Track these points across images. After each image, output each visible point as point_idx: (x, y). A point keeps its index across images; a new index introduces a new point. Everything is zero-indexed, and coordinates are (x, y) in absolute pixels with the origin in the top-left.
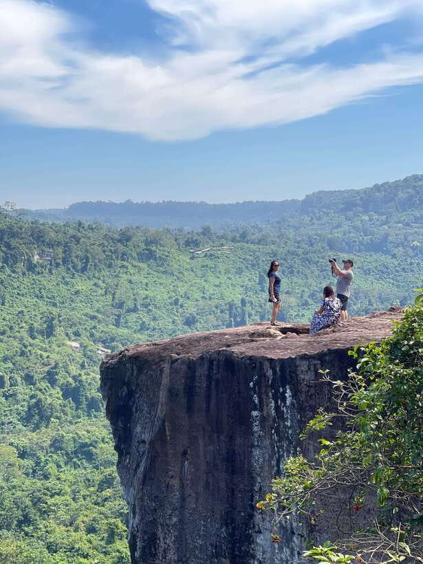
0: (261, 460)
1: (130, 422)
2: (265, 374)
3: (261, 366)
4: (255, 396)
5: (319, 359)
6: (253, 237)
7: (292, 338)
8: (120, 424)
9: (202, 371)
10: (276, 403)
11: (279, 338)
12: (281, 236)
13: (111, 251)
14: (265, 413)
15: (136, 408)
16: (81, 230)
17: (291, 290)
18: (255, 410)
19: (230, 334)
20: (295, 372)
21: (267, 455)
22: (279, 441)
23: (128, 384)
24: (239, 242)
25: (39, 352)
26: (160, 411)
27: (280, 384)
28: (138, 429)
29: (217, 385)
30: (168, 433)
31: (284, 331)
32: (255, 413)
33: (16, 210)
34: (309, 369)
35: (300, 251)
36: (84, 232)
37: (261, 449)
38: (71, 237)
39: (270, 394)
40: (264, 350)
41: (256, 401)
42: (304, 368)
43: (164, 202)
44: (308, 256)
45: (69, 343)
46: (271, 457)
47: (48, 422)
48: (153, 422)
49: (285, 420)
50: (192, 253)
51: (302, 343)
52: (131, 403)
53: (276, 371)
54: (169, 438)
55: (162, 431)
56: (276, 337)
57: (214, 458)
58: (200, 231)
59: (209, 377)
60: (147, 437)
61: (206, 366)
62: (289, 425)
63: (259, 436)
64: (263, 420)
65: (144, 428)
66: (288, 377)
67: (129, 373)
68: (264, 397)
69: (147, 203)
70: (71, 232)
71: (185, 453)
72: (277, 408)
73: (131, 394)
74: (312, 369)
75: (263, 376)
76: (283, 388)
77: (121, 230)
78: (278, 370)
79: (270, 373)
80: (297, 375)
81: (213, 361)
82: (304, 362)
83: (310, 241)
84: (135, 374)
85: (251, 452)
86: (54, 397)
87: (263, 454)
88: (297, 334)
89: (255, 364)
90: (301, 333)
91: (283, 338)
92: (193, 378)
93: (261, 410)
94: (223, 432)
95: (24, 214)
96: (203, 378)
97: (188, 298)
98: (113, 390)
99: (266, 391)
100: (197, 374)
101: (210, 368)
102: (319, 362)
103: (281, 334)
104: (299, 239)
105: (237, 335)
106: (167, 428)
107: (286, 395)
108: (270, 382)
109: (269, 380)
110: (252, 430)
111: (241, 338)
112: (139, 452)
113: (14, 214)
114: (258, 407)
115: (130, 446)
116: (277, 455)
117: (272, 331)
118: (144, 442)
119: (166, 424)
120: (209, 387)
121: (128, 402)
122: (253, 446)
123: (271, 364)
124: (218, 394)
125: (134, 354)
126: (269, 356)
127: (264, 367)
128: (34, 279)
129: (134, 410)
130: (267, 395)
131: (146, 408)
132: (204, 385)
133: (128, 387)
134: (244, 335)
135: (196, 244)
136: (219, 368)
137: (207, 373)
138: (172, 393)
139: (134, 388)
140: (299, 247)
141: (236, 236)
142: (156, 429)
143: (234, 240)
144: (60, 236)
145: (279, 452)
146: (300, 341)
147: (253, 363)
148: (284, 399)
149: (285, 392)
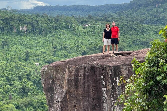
0: (107, 108)
1: (53, 94)
2: (107, 72)
3: (106, 69)
4: (104, 82)
5: (130, 66)
6: (109, 19)
7: (119, 57)
8: (49, 94)
9: (81, 72)
10: (112, 84)
11: (114, 57)
12: (120, 19)
13: (51, 26)
14: (108, 89)
15: (56, 88)
16: (38, 17)
17: (124, 40)
18: (104, 87)
19: (94, 56)
20: (120, 71)
21: (109, 106)
22: (114, 100)
23: (52, 78)
24: (103, 21)
25: (23, 67)
26: (65, 89)
27: (114, 76)
28: (57, 96)
29: (88, 77)
30: (68, 98)
31: (116, 54)
32: (104, 89)
33: (12, 10)
34: (126, 70)
35: (128, 25)
36: (40, 18)
37: (107, 104)
38: (35, 20)
39: (110, 81)
40: (107, 62)
41: (104, 84)
42: (124, 69)
43: (72, 5)
44: (131, 26)
45: (35, 63)
46: (111, 107)
47: (27, 95)
48: (62, 93)
49: (116, 91)
50: (84, 26)
51: (124, 59)
52: (53, 86)
53: (112, 71)
54: (68, 100)
55: (65, 97)
56: (113, 57)
57: (87, 108)
58: (87, 17)
59: (84, 74)
60: (60, 100)
61: (83, 69)
62: (118, 94)
63: (106, 98)
64: (107, 91)
65: (59, 96)
66: (117, 73)
67: (52, 73)
68: (107, 82)
69: (65, 6)
70: (35, 18)
71: (75, 106)
72: (113, 87)
73: (53, 82)
74: (127, 70)
75: (107, 73)
76: (115, 78)
77: (55, 17)
78: (113, 70)
79: (109, 72)
80: (121, 72)
81: (86, 67)
82: (124, 67)
83: (132, 20)
84: (55, 74)
85: (103, 105)
86: (29, 85)
87: (107, 106)
88: (122, 56)
89: (103, 68)
90: (124, 55)
91: (116, 57)
92: (77, 75)
93: (106, 88)
94: (91, 97)
95: (15, 11)
96: (82, 75)
97: (83, 44)
98: (46, 81)
99: (108, 79)
100: (80, 73)
101: (85, 70)
102: (130, 67)
103: (115, 56)
104: (127, 19)
105: (97, 56)
106: (67, 96)
107: (117, 81)
108: (110, 76)
109: (109, 75)
110: (103, 96)
111: (98, 58)
112: (57, 106)
113: (12, 11)
114: (105, 86)
115: (53, 103)
116: (113, 106)
117: (111, 55)
118: (59, 102)
119: (67, 94)
120: (84, 78)
121: (52, 85)
122: (103, 103)
123: (110, 68)
124: (88, 81)
125: (54, 66)
126: (109, 65)
127: (107, 69)
128: (20, 38)
129: (54, 89)
130: (109, 81)
131: (59, 88)
132: (83, 78)
133: (52, 80)
134: (99, 56)
135: (86, 22)
136: (88, 70)
137: (83, 72)
138: (69, 81)
139: (54, 80)
140: (127, 23)
141: (101, 19)
142: (63, 96)
143: (101, 20)
144: (30, 20)
145: (114, 105)
146: (122, 58)
147: (102, 68)
148: (116, 83)
149: (116, 80)
